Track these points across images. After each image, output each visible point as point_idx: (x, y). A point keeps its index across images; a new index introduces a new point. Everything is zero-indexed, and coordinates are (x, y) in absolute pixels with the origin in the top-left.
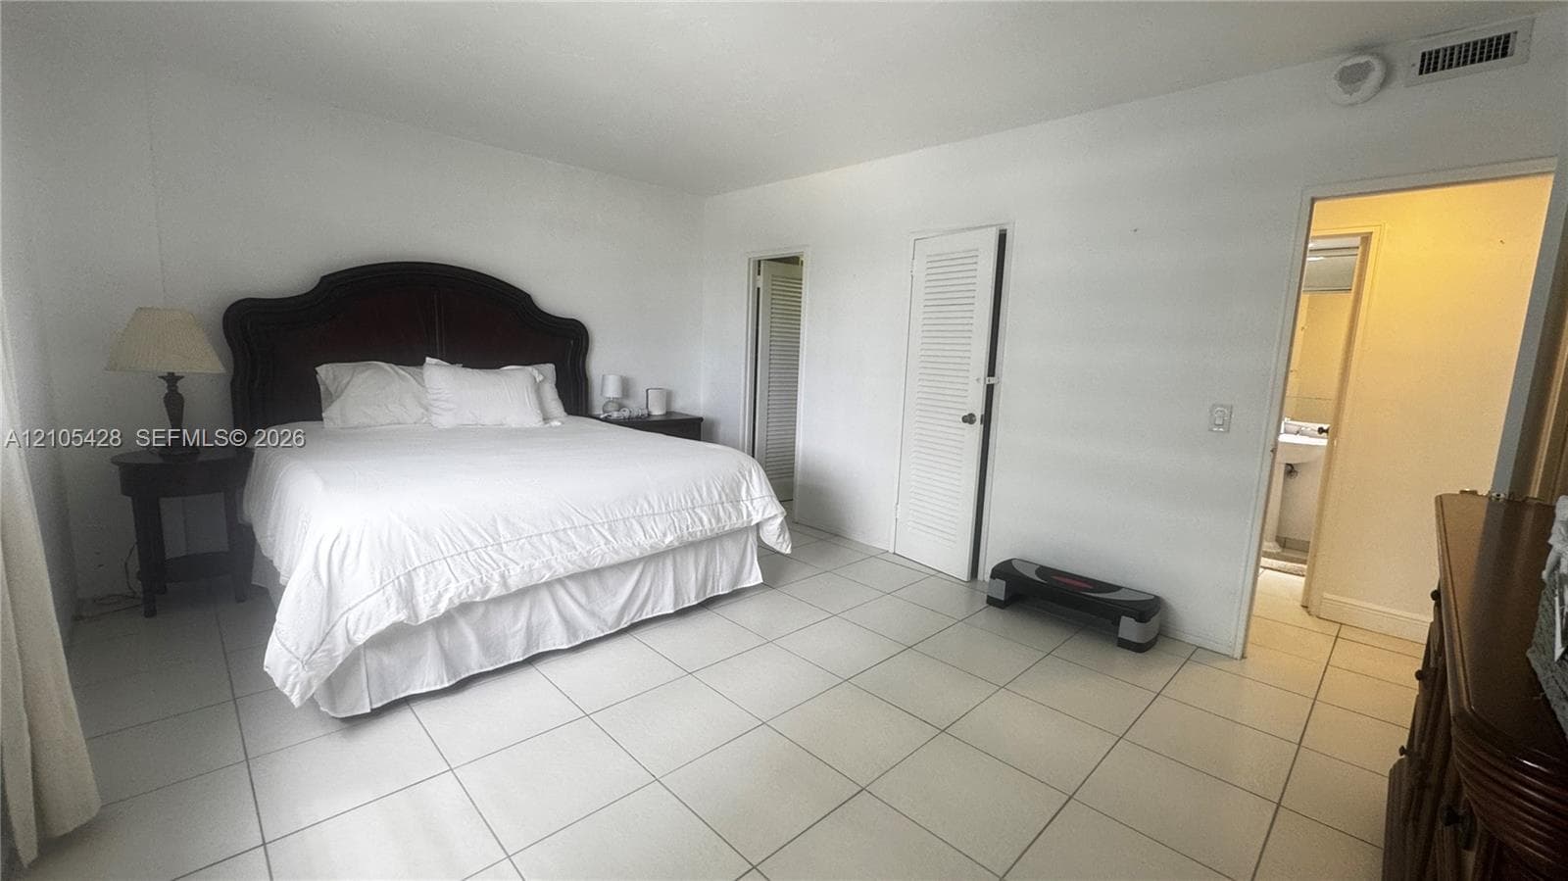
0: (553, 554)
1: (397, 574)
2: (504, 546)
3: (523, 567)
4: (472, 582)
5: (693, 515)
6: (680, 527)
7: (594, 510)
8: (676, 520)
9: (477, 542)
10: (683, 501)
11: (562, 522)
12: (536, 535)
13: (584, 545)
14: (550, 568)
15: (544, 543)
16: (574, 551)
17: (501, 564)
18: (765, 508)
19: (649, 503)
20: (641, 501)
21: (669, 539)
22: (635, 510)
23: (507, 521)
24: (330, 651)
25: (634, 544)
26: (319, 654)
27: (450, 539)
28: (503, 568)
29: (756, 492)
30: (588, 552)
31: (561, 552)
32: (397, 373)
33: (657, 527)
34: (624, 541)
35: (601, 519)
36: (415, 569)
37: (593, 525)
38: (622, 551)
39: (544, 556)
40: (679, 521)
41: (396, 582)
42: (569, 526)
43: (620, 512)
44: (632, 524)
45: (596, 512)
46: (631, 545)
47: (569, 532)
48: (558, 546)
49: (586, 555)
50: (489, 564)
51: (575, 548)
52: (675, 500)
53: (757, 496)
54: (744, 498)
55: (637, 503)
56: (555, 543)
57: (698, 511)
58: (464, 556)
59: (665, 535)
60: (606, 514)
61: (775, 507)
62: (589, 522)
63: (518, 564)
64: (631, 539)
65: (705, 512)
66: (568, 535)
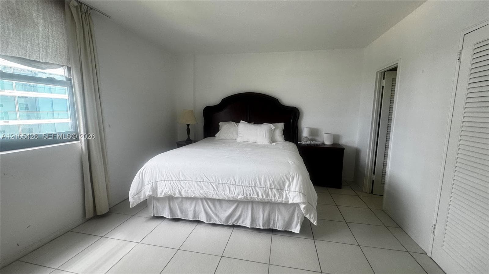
0: (195, 189)
1: (153, 181)
2: (181, 181)
3: (185, 190)
4: (170, 190)
5: (254, 190)
6: (246, 193)
7: (212, 177)
8: (245, 190)
9: (174, 178)
10: (250, 183)
11: (200, 179)
12: (191, 181)
13: (206, 189)
14: (194, 193)
15: (193, 184)
16: (202, 190)
17: (179, 187)
18: (294, 197)
19: (234, 180)
20: (231, 178)
21: (240, 197)
22: (228, 182)
23: (183, 174)
24: (139, 197)
25: (224, 194)
26: (136, 196)
27: (167, 175)
28: (180, 189)
29: (293, 188)
30: (207, 192)
31: (198, 189)
32: (234, 124)
33: (236, 191)
34: (222, 192)
35: (214, 181)
36: (157, 181)
37: (210, 182)
38: (220, 195)
39: (192, 189)
40: (246, 191)
41: (152, 184)
42: (202, 181)
43: (222, 181)
44: (225, 187)
45: (212, 178)
46: (224, 195)
47: (201, 183)
48: (197, 187)
49: (206, 192)
50: (176, 186)
51: (203, 189)
52: (247, 181)
53: (293, 190)
54: (286, 190)
55: (229, 179)
56: (196, 185)
57: (257, 189)
58: (169, 181)
59: (238, 194)
60: (216, 179)
61: (299, 198)
62: (209, 181)
63: (184, 189)
64: (224, 192)
65: (260, 190)
66: (201, 184)
